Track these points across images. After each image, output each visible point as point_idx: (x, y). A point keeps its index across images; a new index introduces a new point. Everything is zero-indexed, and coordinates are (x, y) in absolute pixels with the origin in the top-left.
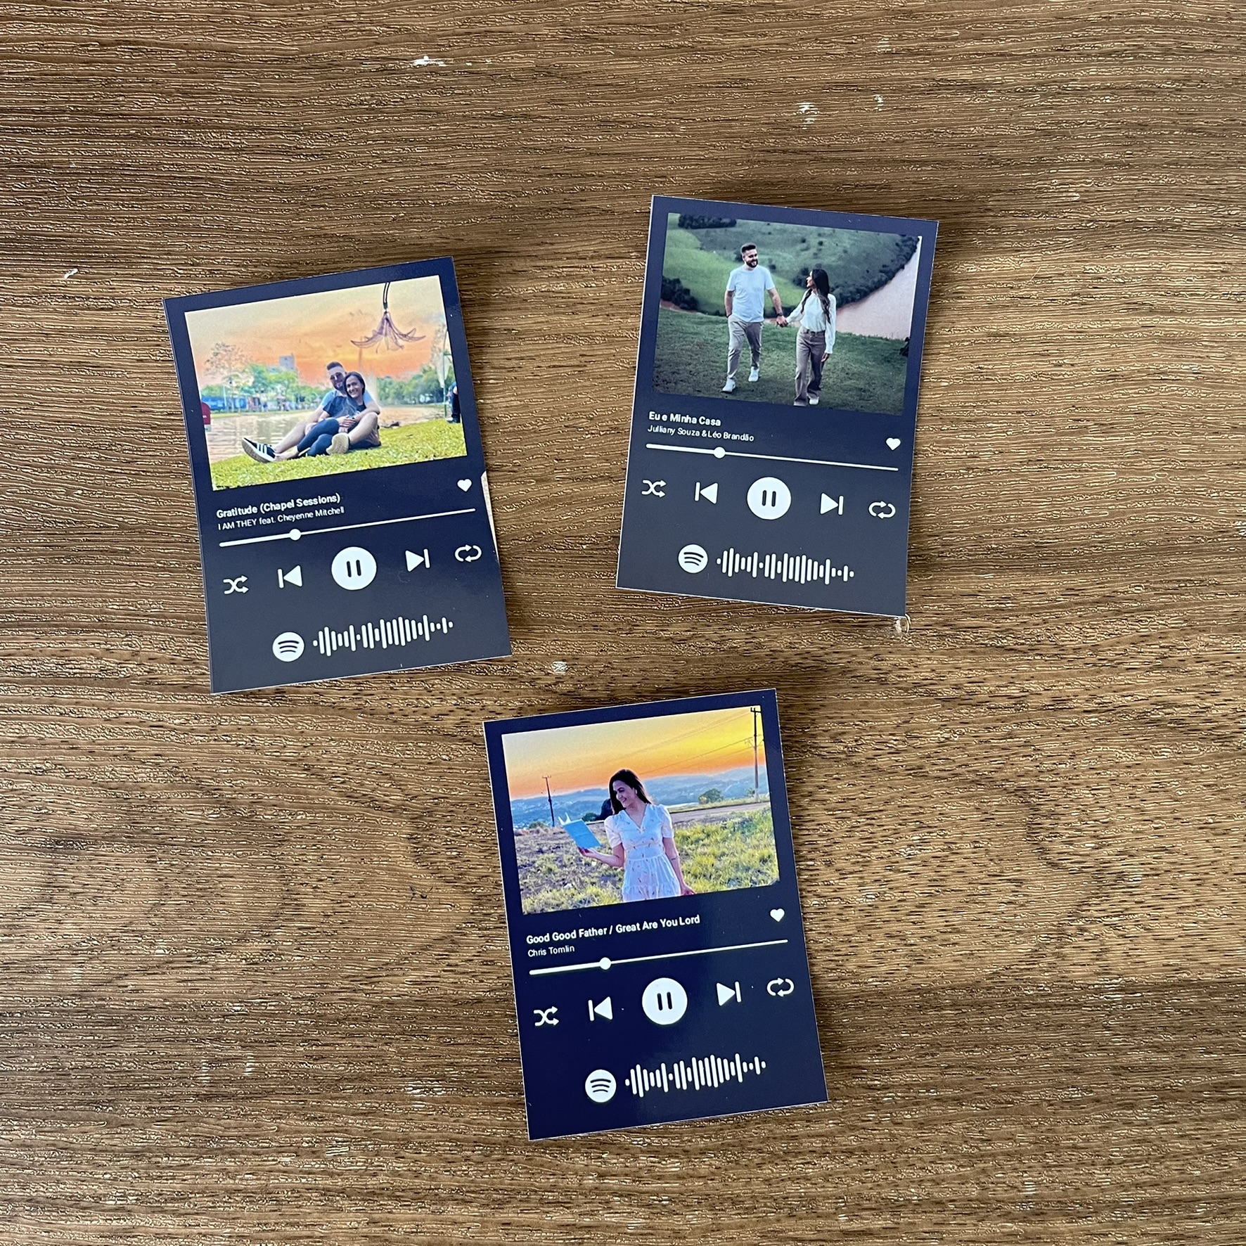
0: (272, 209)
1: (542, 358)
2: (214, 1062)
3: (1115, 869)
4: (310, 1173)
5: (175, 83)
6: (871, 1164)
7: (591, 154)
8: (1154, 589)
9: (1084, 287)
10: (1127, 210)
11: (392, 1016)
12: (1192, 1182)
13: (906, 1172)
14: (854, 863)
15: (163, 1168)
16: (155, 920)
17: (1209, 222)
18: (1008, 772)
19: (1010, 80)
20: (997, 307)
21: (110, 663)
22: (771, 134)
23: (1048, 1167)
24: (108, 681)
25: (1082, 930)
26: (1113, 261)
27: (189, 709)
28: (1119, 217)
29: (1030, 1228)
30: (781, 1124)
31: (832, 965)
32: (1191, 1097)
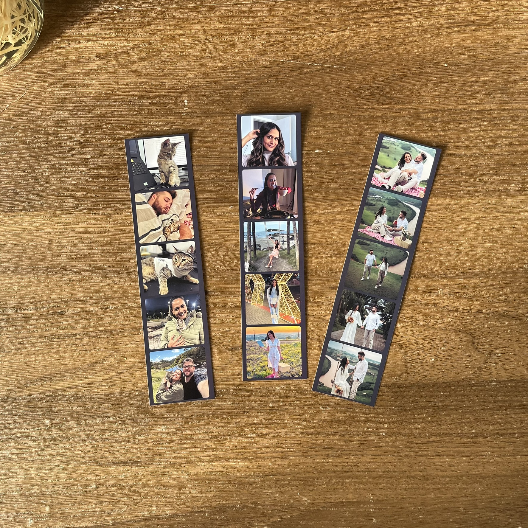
2: (273, 401)
3: (494, 352)
4: (297, 428)
8: (503, 282)
12: (514, 429)
13: (443, 427)
17: (517, 189)
18: (467, 328)
19: (466, 153)
23: (478, 425)
25: (486, 367)
28: (494, 188)
29: (474, 440)
32: (513, 408)
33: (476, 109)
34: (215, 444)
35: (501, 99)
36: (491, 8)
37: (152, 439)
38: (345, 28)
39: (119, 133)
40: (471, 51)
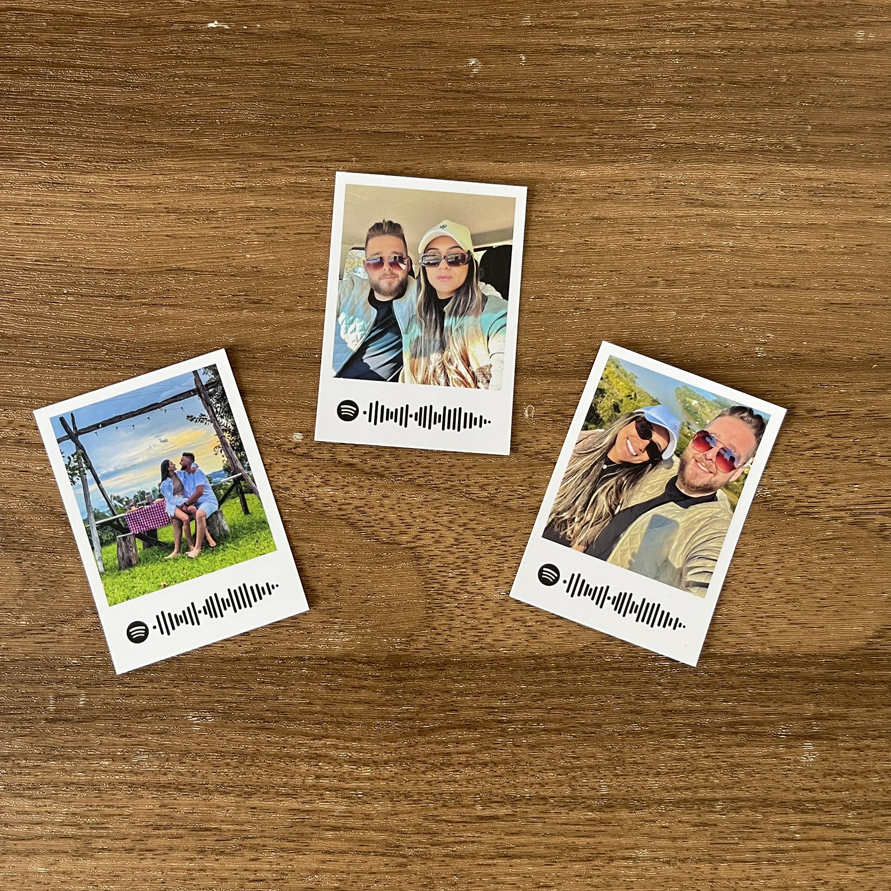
0: (109, 124)
1: (291, 227)
5: (45, 36)
6: (499, 773)
7: (327, 90)
9: (658, 187)
10: (688, 136)
11: (179, 668)
14: (492, 571)
15: (23, 767)
16: (20, 602)
20: (599, 200)
22: (449, 79)
26: (678, 170)
30: (439, 744)
31: (476, 639)
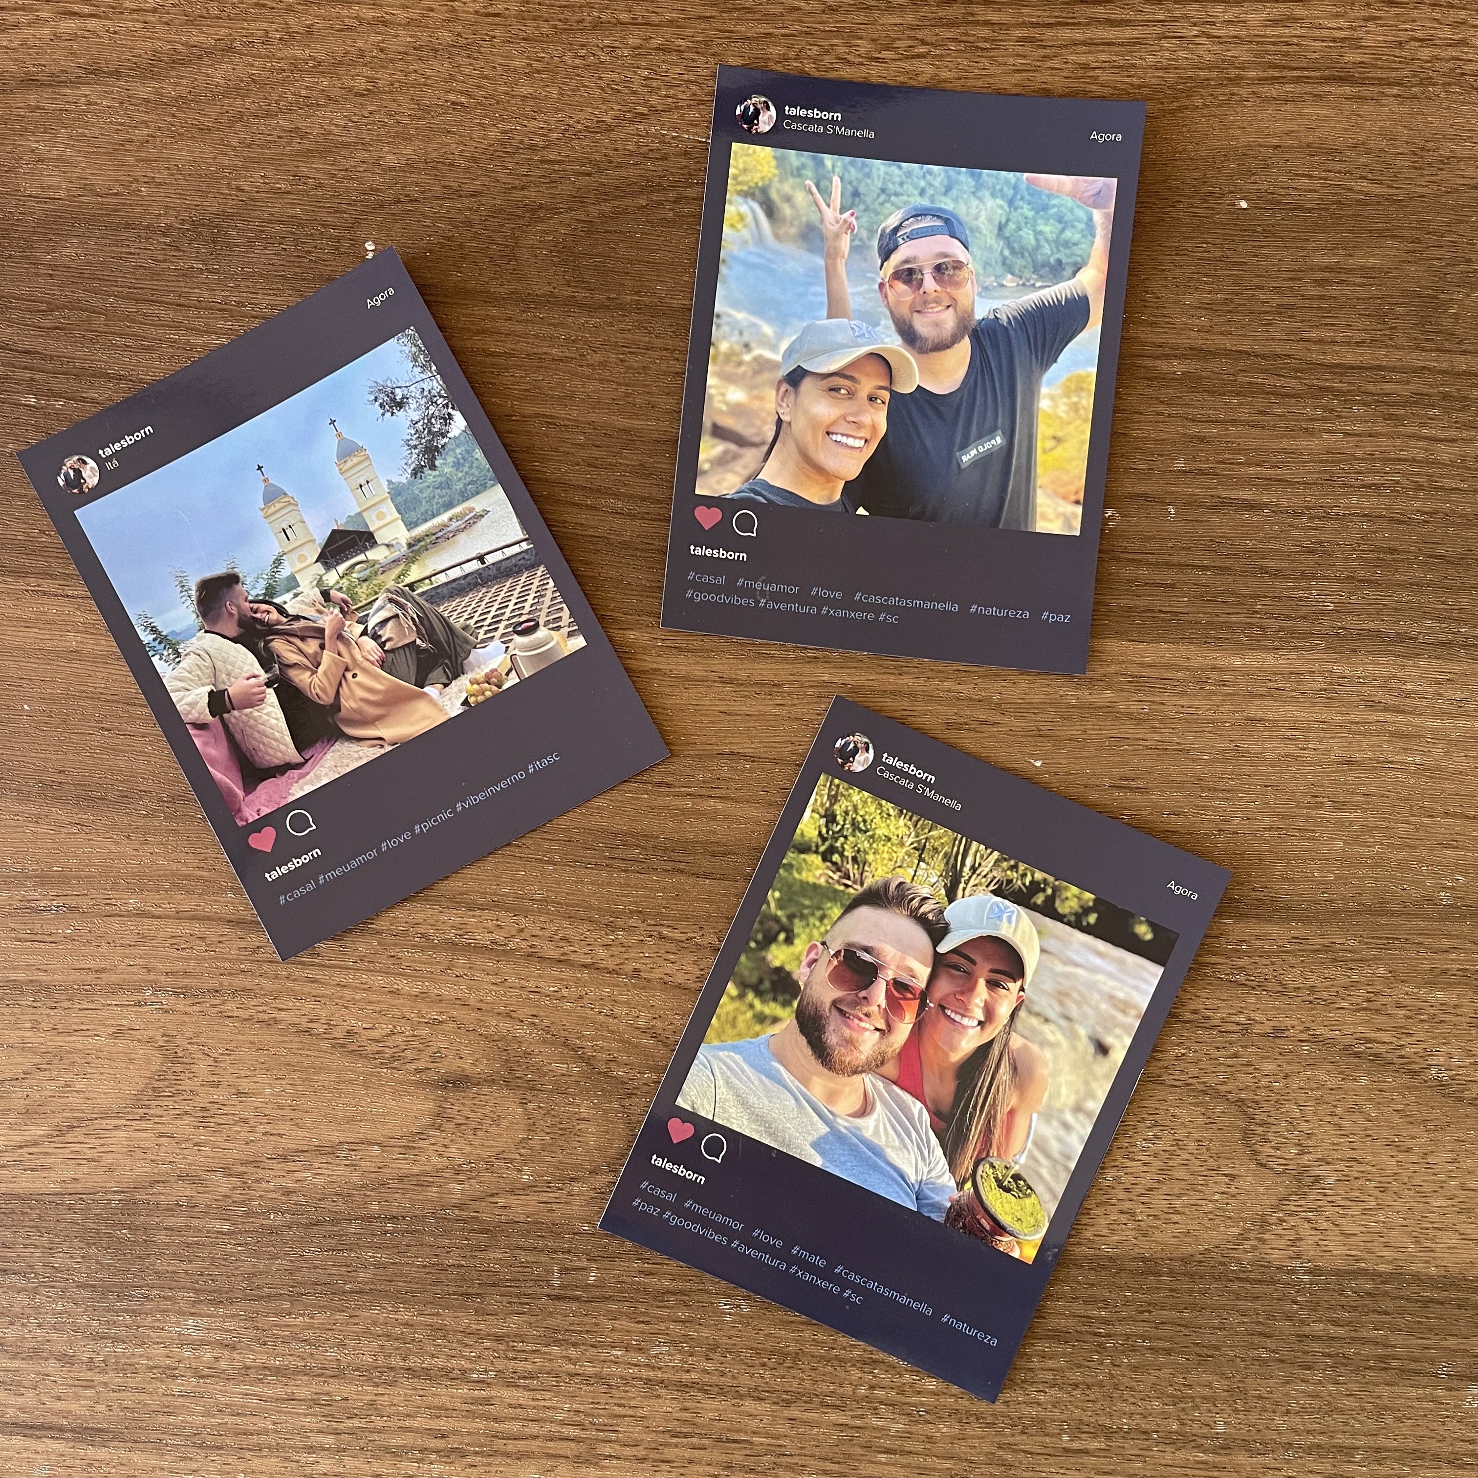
2: (565, 1270)
3: (1314, 1173)
4: (636, 1365)
8: (1367, 943)
13: (1121, 1405)
17: (1441, 637)
18: (1231, 1085)
19: (1284, 502)
21: (498, 936)
23: (1236, 1411)
24: (495, 950)
25: (1281, 1220)
27: (562, 979)
28: (1365, 627)
29: (1218, 1459)
32: (1359, 1364)
33: (1329, 359)
34: (358, 1393)
35: (1415, 333)
36: (1413, 30)
37: (149, 1359)
38: (923, 49)
39: (136, 329)
40: (1330, 165)
